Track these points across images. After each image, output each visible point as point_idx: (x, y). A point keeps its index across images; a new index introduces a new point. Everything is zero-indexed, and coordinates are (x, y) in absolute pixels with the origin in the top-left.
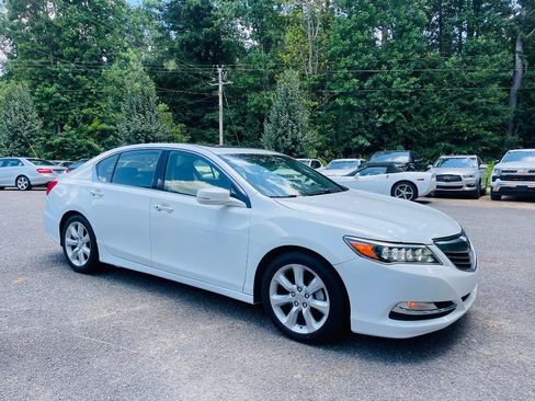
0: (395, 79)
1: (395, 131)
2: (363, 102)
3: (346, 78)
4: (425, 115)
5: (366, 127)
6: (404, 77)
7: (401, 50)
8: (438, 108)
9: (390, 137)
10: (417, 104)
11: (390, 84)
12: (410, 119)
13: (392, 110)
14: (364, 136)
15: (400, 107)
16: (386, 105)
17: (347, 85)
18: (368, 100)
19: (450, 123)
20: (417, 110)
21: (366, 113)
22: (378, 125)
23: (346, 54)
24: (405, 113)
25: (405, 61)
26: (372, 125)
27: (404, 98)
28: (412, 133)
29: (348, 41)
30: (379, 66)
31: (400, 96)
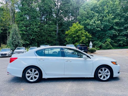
0: (34, 28)
1: (35, 40)
2: (27, 33)
3: (22, 27)
4: (42, 37)
5: (28, 39)
6: (37, 28)
7: (35, 22)
8: (44, 35)
9: (34, 41)
10: (40, 34)
11: (33, 29)
12: (38, 37)
13: (34, 35)
14: (28, 41)
15: (36, 35)
16: (33, 34)
17: (22, 28)
18: (28, 33)
19: (47, 39)
20: (40, 36)
21: (28, 35)
22: (31, 39)
23: (22, 21)
24: (37, 36)
25: (36, 25)
26: (30, 39)
27: (37, 33)
28: (39, 41)
29: (22, 18)
30: (30, 25)
31: (36, 32)
